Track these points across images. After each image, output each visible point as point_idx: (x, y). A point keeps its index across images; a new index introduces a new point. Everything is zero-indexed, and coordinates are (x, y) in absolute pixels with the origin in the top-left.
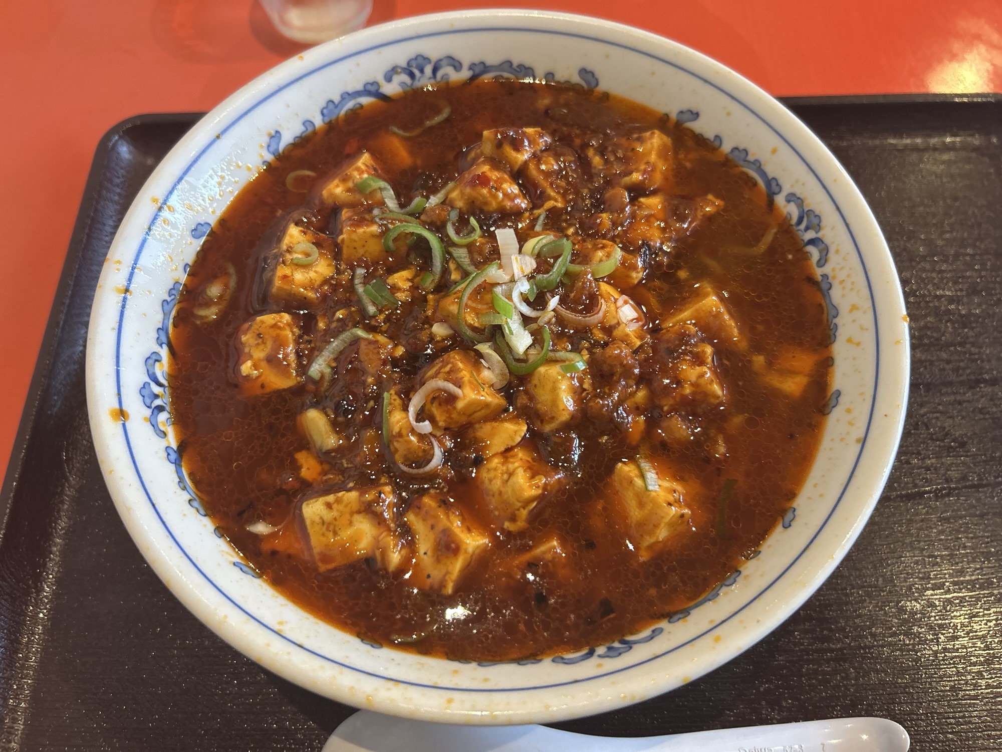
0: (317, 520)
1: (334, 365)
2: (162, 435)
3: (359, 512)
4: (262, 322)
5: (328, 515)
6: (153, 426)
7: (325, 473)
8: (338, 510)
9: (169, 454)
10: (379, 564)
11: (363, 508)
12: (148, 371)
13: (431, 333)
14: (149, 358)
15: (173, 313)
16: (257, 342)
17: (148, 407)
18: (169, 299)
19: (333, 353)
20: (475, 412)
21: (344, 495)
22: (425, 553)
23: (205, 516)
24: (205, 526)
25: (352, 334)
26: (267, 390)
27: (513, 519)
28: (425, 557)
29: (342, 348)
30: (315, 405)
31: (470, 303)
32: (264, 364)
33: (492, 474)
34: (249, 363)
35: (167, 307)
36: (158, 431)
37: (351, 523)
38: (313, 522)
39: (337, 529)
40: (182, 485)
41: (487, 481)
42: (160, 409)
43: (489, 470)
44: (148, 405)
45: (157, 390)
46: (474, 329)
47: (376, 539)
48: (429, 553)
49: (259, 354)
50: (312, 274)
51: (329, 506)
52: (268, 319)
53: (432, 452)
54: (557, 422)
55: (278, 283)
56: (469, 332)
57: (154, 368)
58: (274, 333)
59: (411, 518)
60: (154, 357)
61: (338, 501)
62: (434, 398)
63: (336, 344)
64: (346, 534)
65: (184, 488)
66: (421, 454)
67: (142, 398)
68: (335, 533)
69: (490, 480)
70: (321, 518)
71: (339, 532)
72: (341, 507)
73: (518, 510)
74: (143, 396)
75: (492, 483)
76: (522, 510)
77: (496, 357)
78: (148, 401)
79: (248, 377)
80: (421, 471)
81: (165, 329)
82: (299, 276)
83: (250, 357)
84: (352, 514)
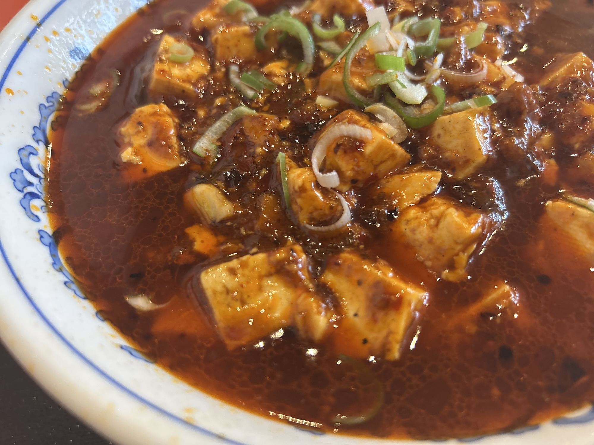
0: (219, 288)
1: (219, 144)
2: (36, 219)
3: (269, 275)
4: (141, 112)
5: (232, 282)
6: (24, 208)
7: (222, 244)
8: (243, 275)
9: (41, 237)
10: (302, 333)
11: (273, 270)
12: (21, 159)
13: (316, 105)
14: (23, 149)
15: (52, 117)
16: (136, 130)
17: (20, 191)
18: (47, 105)
19: (216, 134)
20: (382, 162)
21: (249, 258)
22: (356, 315)
23: (85, 298)
24: (84, 307)
25: (234, 114)
26: (150, 174)
27: (452, 266)
28: (356, 319)
29: (225, 129)
30: (204, 181)
31: (354, 69)
32: (146, 150)
33: (413, 224)
34: (130, 150)
35: (45, 112)
36: (30, 214)
37: (260, 289)
38: (215, 292)
39: (245, 296)
40: (57, 267)
41: (408, 232)
42: (33, 195)
43: (408, 221)
44: (21, 189)
45: (30, 178)
46: (363, 92)
47: (294, 305)
48: (361, 314)
49: (140, 141)
50: (188, 71)
51: (232, 272)
52: (147, 109)
53: (339, 208)
54: (474, 165)
55: (155, 76)
56: (357, 95)
57: (29, 159)
58: (153, 119)
59: (329, 278)
60: (29, 150)
61: (244, 265)
62: (338, 146)
63: (219, 126)
64: (255, 303)
65: (60, 270)
66: (327, 212)
67: (13, 181)
68: (243, 303)
69: (413, 231)
70: (225, 286)
71: (248, 301)
72: (247, 272)
73: (457, 255)
74: (14, 180)
75: (417, 232)
76: (461, 254)
77: (391, 112)
78: (20, 186)
79: (129, 164)
80: (332, 227)
81: (42, 129)
82: (176, 71)
83: (130, 144)
84: (261, 277)
